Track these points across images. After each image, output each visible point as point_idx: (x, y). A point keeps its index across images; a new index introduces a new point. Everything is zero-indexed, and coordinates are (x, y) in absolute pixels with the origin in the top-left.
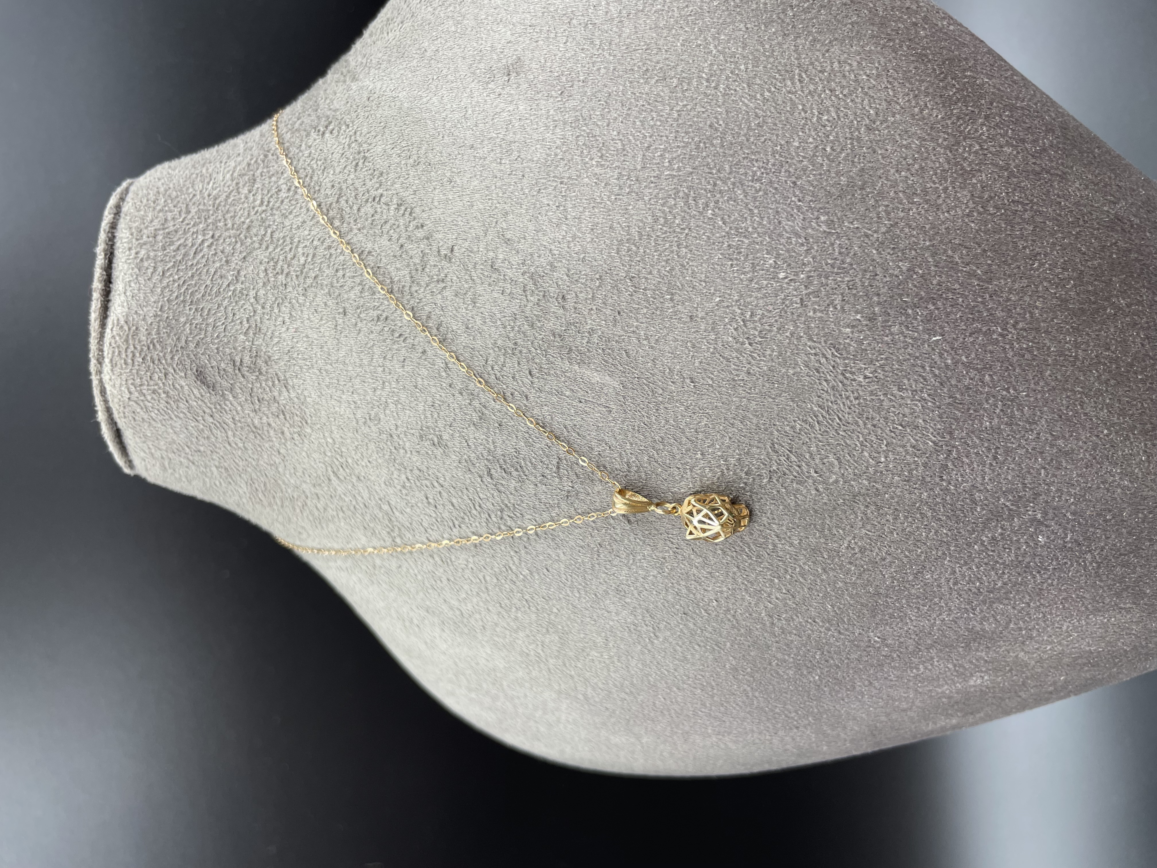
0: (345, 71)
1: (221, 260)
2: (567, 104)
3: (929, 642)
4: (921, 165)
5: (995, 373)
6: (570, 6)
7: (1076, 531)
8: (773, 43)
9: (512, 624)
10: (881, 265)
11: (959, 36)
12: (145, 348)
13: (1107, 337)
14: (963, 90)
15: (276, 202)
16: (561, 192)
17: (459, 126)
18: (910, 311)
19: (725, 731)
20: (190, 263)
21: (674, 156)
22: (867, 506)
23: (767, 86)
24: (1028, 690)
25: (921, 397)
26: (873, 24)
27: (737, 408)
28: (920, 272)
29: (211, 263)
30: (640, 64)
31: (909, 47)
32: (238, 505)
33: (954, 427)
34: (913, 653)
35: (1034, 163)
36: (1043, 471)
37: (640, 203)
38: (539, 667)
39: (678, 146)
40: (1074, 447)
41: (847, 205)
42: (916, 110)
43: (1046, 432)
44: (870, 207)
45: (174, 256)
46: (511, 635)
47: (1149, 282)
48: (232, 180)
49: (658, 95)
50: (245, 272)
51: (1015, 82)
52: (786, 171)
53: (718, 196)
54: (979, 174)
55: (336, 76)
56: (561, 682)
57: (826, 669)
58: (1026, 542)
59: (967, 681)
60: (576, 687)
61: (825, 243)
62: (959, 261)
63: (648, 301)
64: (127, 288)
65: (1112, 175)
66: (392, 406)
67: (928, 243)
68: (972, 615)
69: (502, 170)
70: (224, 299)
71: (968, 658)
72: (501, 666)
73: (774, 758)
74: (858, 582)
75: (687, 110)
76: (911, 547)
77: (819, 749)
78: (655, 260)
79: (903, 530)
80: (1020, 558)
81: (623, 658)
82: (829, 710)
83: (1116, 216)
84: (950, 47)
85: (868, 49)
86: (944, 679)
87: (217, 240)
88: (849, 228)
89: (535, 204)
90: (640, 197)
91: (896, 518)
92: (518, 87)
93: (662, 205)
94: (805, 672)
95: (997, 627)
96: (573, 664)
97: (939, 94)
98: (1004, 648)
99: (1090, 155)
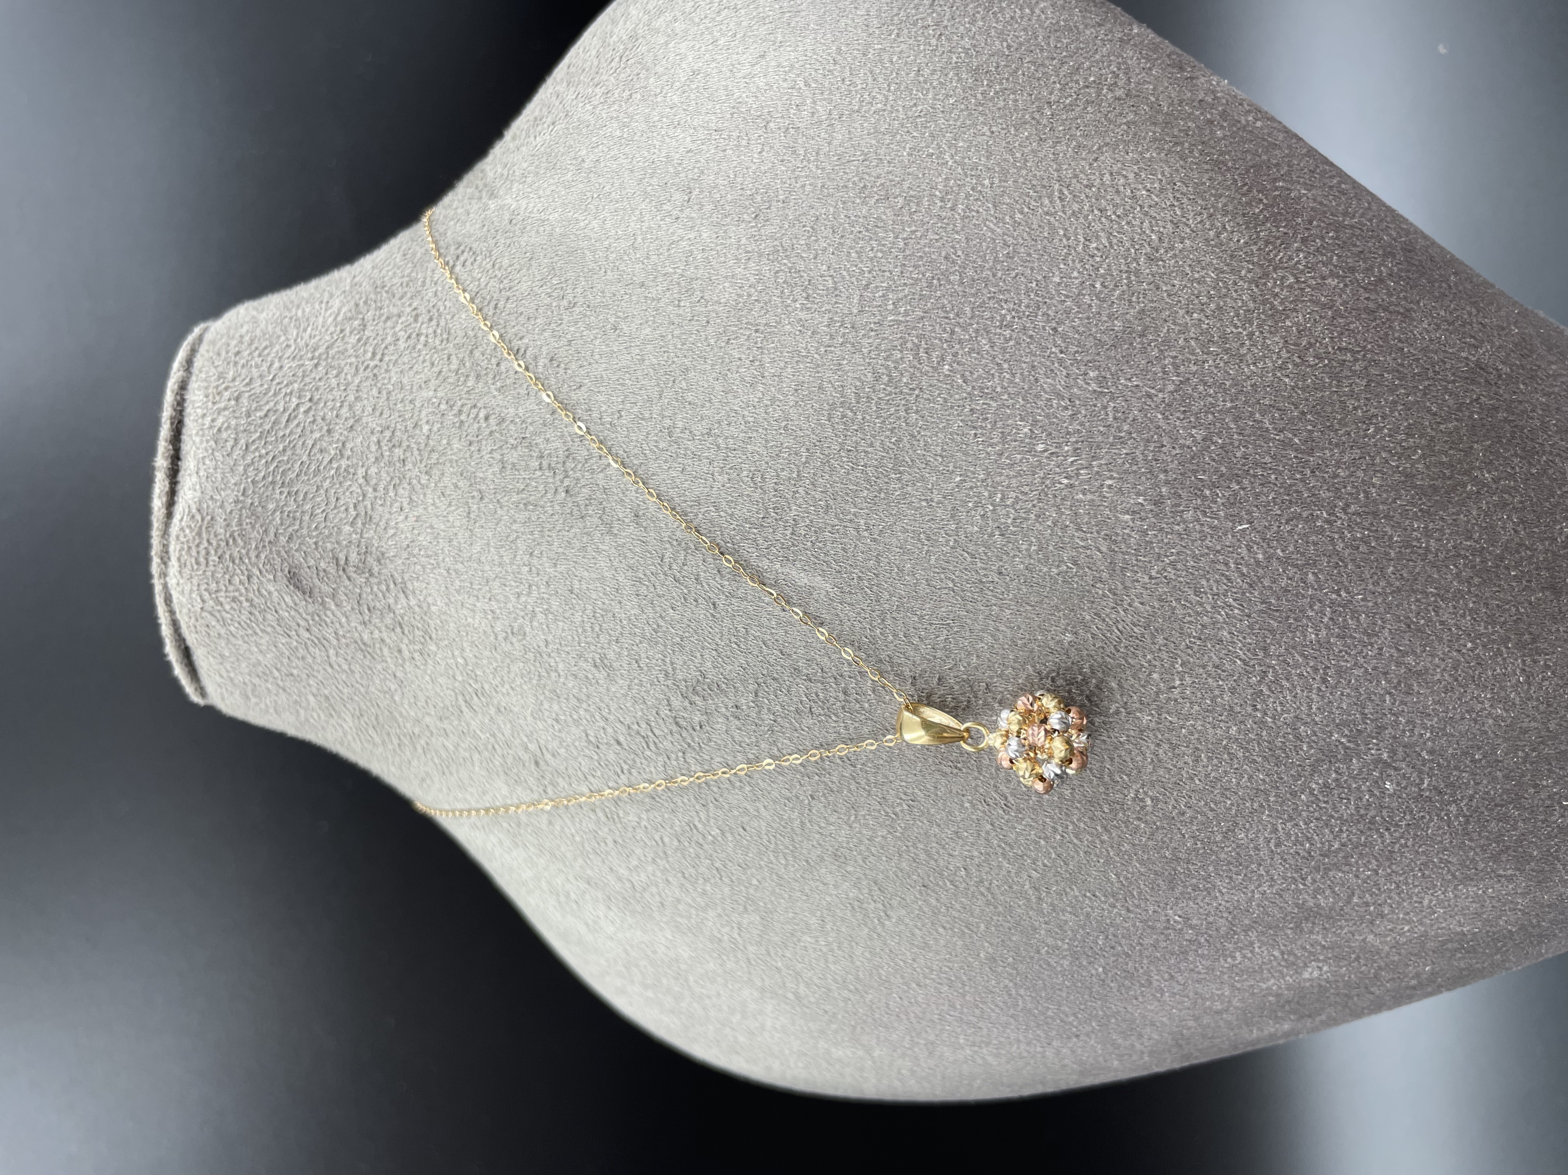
0: (480, 184)
1: (321, 429)
2: (763, 231)
3: (1247, 922)
4: (1218, 305)
5: (1321, 570)
6: (769, 106)
7: (1435, 775)
8: (1026, 150)
9: (699, 899)
10: (1169, 434)
11: (1269, 135)
12: (223, 544)
13: (1468, 522)
14: (1272, 206)
15: (393, 354)
16: (756, 343)
17: (626, 258)
18: (1208, 492)
19: (982, 1042)
20: (282, 434)
21: (900, 295)
22: (1158, 745)
23: (1018, 206)
24: (1383, 985)
25: (1225, 603)
26: (1155, 124)
28: (1220, 441)
29: (308, 433)
30: (856, 179)
31: (1201, 152)
32: (342, 744)
33: (1268, 641)
34: (1227, 937)
35: (1367, 299)
36: (1388, 698)
37: (857, 356)
38: (736, 956)
39: (905, 284)
40: (1429, 665)
41: (1123, 357)
42: (1212, 233)
43: (1390, 647)
44: (1152, 359)
45: (261, 425)
46: (698, 915)
47: (1523, 449)
48: (336, 326)
49: (878, 218)
50: (352, 444)
51: (1344, 192)
52: (1043, 315)
53: (957, 346)
54: (1295, 314)
55: (469, 190)
56: (764, 976)
57: (1113, 959)
58: (1370, 791)
59: (1300, 974)
60: (784, 983)
61: (1095, 406)
62: (1270, 427)
63: (868, 481)
64: (201, 465)
65: (1474, 311)
66: (540, 617)
67: (1229, 405)
68: (1301, 886)
69: (681, 315)
70: (325, 479)
71: (1299, 943)
72: (686, 955)
73: (1049, 1077)
75: (916, 238)
76: (1218, 798)
77: (1109, 1064)
78: (877, 429)
79: (1207, 776)
80: (1362, 812)
81: (845, 945)
82: (1118, 1012)
83: (1478, 365)
84: (1257, 151)
85: (1148, 155)
86: (1269, 970)
87: (317, 403)
88: (1126, 386)
89: (723, 358)
90: (857, 348)
91: (1197, 760)
92: (701, 209)
93: (886, 359)
94: (1084, 963)
95: (1335, 902)
96: (780, 952)
97: (1241, 212)
98: (1346, 930)
99: (1444, 285)
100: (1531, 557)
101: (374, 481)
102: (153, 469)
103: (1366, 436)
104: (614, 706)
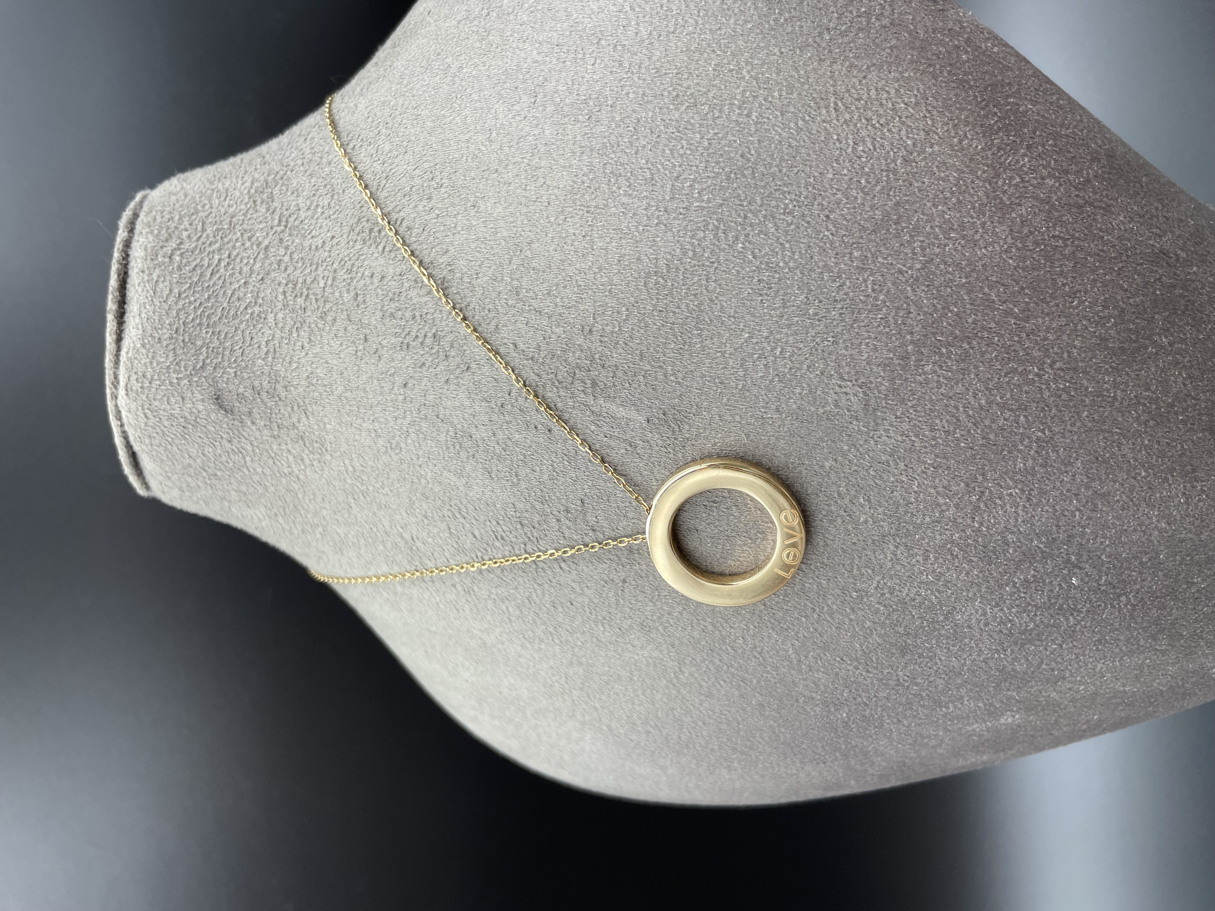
1: (238, 281)
2: (594, 130)
3: (959, 681)
4: (958, 199)
5: (1030, 414)
6: (599, 26)
7: (1111, 573)
8: (808, 69)
9: (536, 654)
10: (915, 303)
11: (1004, 58)
13: (1148, 376)
14: (1005, 118)
15: (295, 222)
16: (587, 222)
17: (483, 148)
18: (944, 350)
19: (751, 765)
20: (207, 285)
21: (704, 186)
22: (897, 547)
23: (801, 115)
24: (1061, 729)
26: (913, 48)
28: (955, 310)
29: (228, 284)
30: (671, 89)
31: (949, 72)
32: (257, 528)
33: (987, 468)
34: (943, 692)
35: (1077, 196)
36: (1077, 513)
37: (669, 234)
38: (563, 698)
39: (708, 177)
40: (1111, 489)
41: (881, 240)
42: (955, 140)
43: (1081, 474)
44: (904, 242)
45: (190, 278)
46: (534, 666)
47: (1194, 319)
48: (250, 198)
49: (688, 122)
50: (263, 294)
51: (1061, 106)
52: (819, 205)
53: (749, 229)
54: (1019, 208)
55: (359, 87)
56: (584, 713)
57: (855, 707)
58: (1060, 585)
59: (998, 720)
60: (600, 719)
61: (858, 279)
62: (996, 299)
63: (675, 335)
64: (142, 309)
65: (1160, 206)
66: (413, 436)
67: (964, 280)
68: (1002, 656)
69: (527, 197)
70: (241, 322)
72: (525, 696)
73: (801, 791)
74: (887, 622)
75: (718, 139)
76: (942, 589)
77: (847, 783)
78: (683, 294)
79: (934, 571)
80: (1053, 601)
81: (648, 692)
82: (856, 746)
83: (1162, 251)
84: (994, 72)
85: (906, 75)
86: (974, 718)
87: (234, 260)
88: (883, 264)
89: (560, 232)
90: (668, 228)
91: (926, 558)
92: (544, 110)
93: (692, 237)
94: (832, 710)
95: (1028, 668)
96: (598, 696)
97: (979, 123)
98: (1035, 688)
99: (1137, 185)
100: (1195, 405)
101: (280, 325)
102: (105, 311)
103: (1071, 307)
104: (471, 507)
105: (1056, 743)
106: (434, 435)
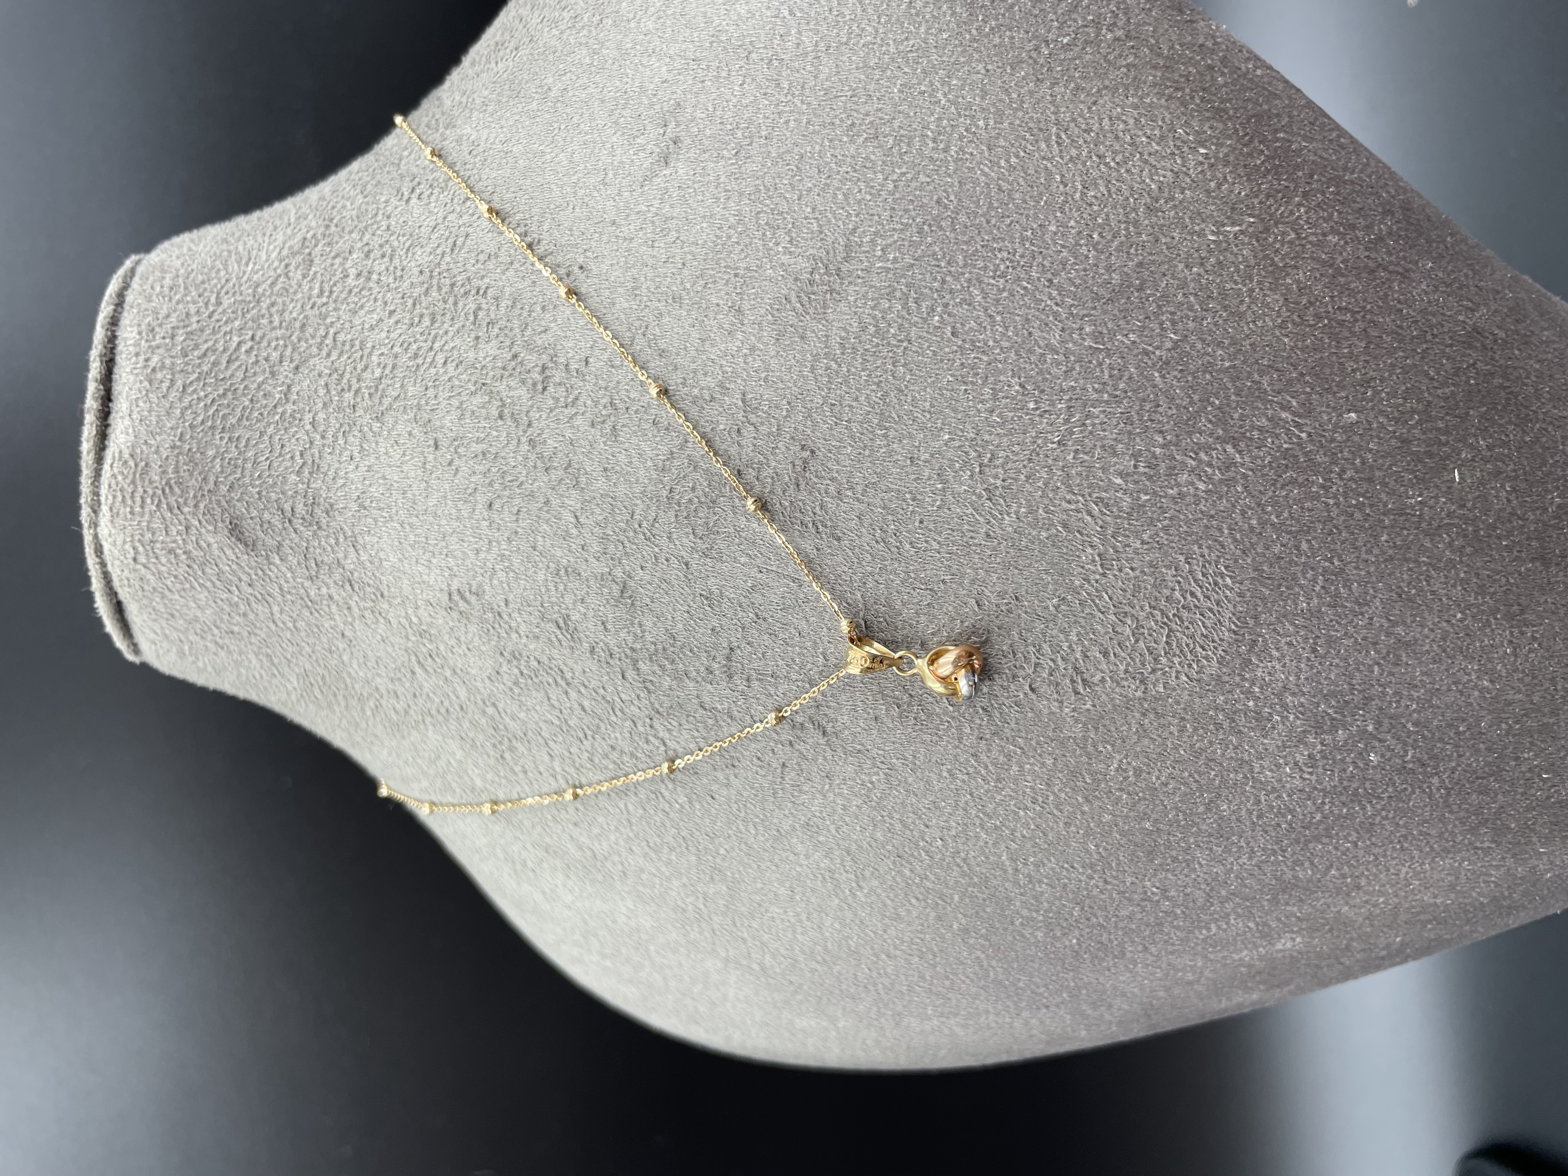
0: (438, 111)
1: (264, 371)
2: (743, 169)
3: (1224, 893)
4: (1218, 259)
5: (1315, 538)
6: (750, 35)
7: (1419, 747)
8: (1022, 91)
9: (664, 869)
10: (1166, 393)
11: (1269, 83)
12: (159, 492)
14: (1273, 158)
15: (342, 292)
16: (735, 288)
17: (596, 194)
19: (950, 1012)
20: (222, 376)
21: (889, 242)
22: (1144, 715)
23: (1014, 150)
24: (1353, 956)
26: (1155, 67)
27: (973, 582)
28: (1217, 402)
29: (250, 375)
30: (843, 116)
31: (1202, 99)
32: (286, 704)
33: (1260, 609)
34: (1203, 908)
35: (1368, 257)
36: (1376, 668)
37: (842, 304)
38: (700, 926)
39: (894, 229)
40: (1418, 636)
41: (1120, 312)
42: (1213, 184)
43: (1381, 617)
44: (1150, 314)
45: (199, 365)
46: (661, 885)
47: (1518, 416)
48: (281, 261)
49: (867, 158)
50: (298, 388)
51: (1342, 146)
52: (1038, 265)
53: (948, 296)
54: (1295, 271)
56: (729, 947)
57: (1088, 930)
59: (1273, 945)
60: (749, 954)
61: (1090, 362)
62: (1268, 389)
63: (852, 437)
64: (134, 406)
65: (1470, 273)
66: (501, 575)
67: (1227, 364)
68: (1281, 858)
69: (654, 256)
70: (269, 424)
71: (1274, 914)
72: (648, 925)
73: (1015, 1047)
74: (1132, 814)
75: (907, 180)
76: (1203, 769)
77: (1076, 1034)
78: (862, 382)
79: (1192, 746)
80: (1346, 783)
81: (815, 915)
82: (1090, 983)
83: (1475, 329)
84: (1258, 100)
85: (1148, 101)
86: (1243, 943)
87: (259, 343)
88: (1123, 342)
91: (1183, 729)
93: (873, 308)
94: (1059, 934)
95: (1314, 874)
96: (746, 923)
97: (1242, 163)
98: (1322, 901)
99: (1441, 246)
100: (1523, 526)
101: (321, 428)
102: (82, 412)
105: (1347, 975)
106: (530, 573)
